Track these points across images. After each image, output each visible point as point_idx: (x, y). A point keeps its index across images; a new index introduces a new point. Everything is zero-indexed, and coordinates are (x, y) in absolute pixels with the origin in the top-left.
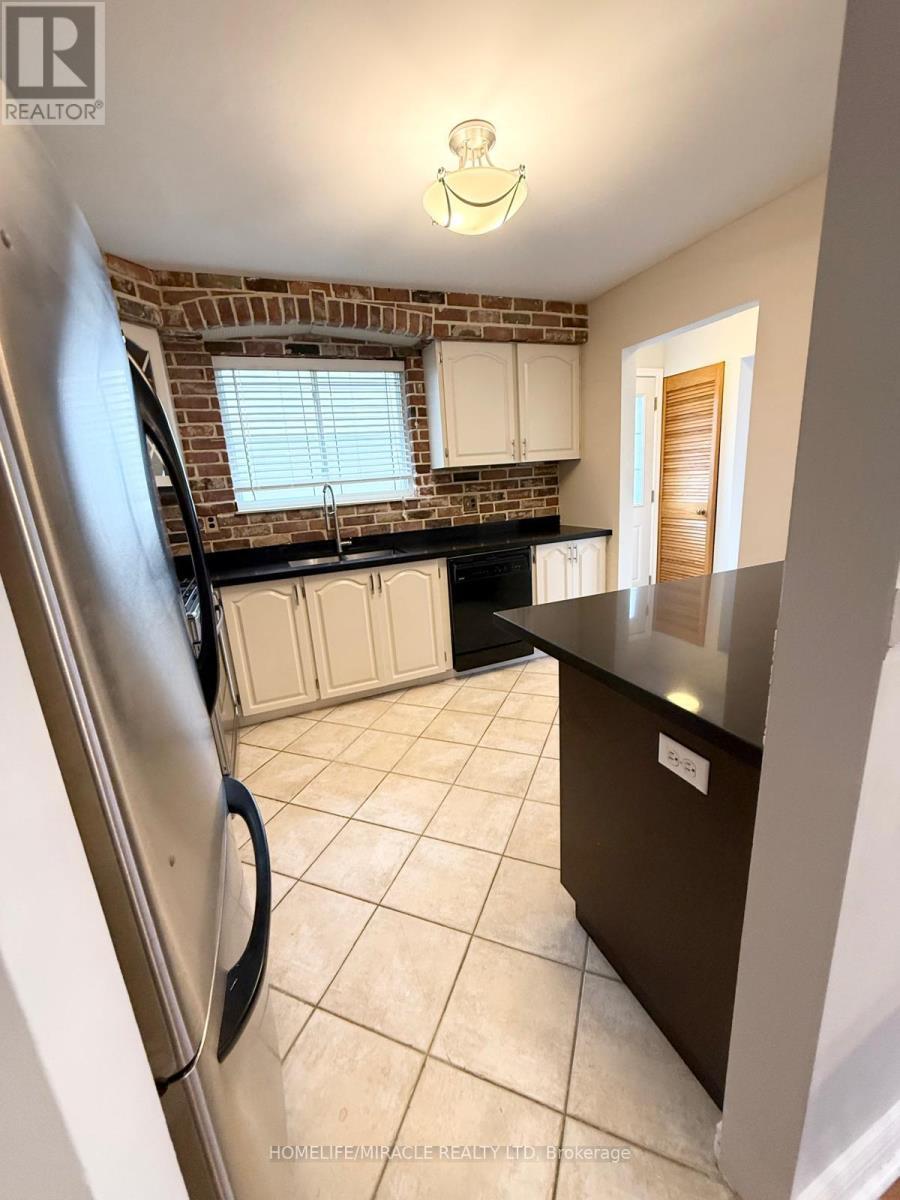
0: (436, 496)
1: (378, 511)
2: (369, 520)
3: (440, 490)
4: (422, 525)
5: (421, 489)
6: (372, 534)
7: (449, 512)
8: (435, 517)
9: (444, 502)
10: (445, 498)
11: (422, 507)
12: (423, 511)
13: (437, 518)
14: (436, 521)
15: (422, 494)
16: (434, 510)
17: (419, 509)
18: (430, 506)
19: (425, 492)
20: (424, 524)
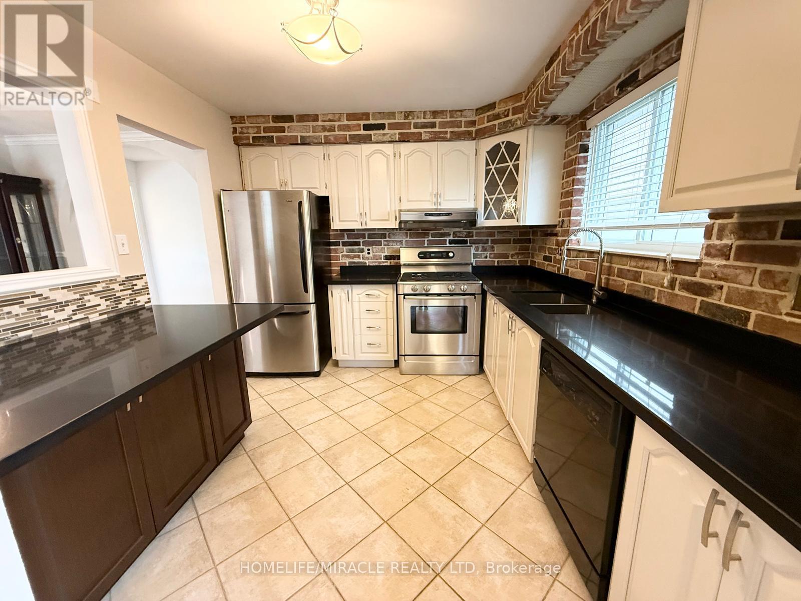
0: (731, 262)
1: (647, 268)
2: (636, 277)
3: (743, 253)
4: (694, 305)
5: (708, 246)
6: (635, 294)
7: (750, 298)
8: (719, 299)
9: (745, 278)
10: (748, 270)
11: (702, 277)
12: (702, 284)
13: (722, 303)
14: (719, 307)
15: (708, 254)
16: (721, 288)
17: (697, 279)
18: (716, 278)
19: (713, 251)
20: (698, 305)
